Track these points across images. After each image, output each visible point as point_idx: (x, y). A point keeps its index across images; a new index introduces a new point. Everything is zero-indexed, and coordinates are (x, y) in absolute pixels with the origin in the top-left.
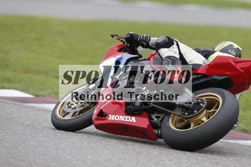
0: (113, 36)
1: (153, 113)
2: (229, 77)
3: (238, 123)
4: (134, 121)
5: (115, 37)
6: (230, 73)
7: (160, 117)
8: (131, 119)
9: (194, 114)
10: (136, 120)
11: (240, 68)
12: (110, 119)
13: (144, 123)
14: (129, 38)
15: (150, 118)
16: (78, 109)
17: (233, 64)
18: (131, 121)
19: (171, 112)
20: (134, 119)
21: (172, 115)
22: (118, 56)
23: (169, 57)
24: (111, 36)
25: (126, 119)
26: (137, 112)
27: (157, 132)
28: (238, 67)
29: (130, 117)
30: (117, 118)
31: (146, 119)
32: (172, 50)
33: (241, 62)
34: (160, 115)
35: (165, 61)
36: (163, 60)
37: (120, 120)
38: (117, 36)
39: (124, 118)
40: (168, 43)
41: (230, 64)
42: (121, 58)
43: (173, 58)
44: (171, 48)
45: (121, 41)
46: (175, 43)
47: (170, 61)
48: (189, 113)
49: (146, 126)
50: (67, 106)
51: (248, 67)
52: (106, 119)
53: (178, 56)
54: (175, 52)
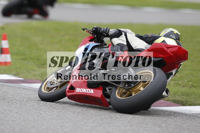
0: (84, 30)
1: (108, 86)
2: (163, 59)
3: (169, 93)
4: (93, 92)
5: (85, 30)
6: (163, 56)
7: (112, 89)
8: (91, 90)
9: (131, 86)
10: (94, 91)
11: (170, 52)
12: (77, 91)
13: (99, 93)
14: (94, 31)
15: (104, 90)
16: (59, 84)
17: (166, 49)
18: (90, 92)
19: (118, 86)
20: (92, 91)
21: (119, 88)
22: (87, 45)
23: (118, 45)
24: (83, 29)
25: (87, 91)
26: (95, 86)
27: (109, 100)
28: (168, 51)
29: (90, 90)
30: (81, 90)
31: (101, 91)
32: (121, 39)
33: (171, 47)
34: (112, 88)
35: (116, 47)
36: (114, 46)
37: (83, 92)
38: (86, 29)
39: (86, 90)
40: (118, 34)
41: (163, 49)
42: (88, 46)
43: (122, 45)
44: (120, 38)
45: (90, 33)
46: (123, 33)
47: (119, 47)
48: (129, 85)
49: (100, 96)
50: (50, 84)
51: (176, 51)
52: (74, 91)
53: (125, 43)
54: (123, 41)
